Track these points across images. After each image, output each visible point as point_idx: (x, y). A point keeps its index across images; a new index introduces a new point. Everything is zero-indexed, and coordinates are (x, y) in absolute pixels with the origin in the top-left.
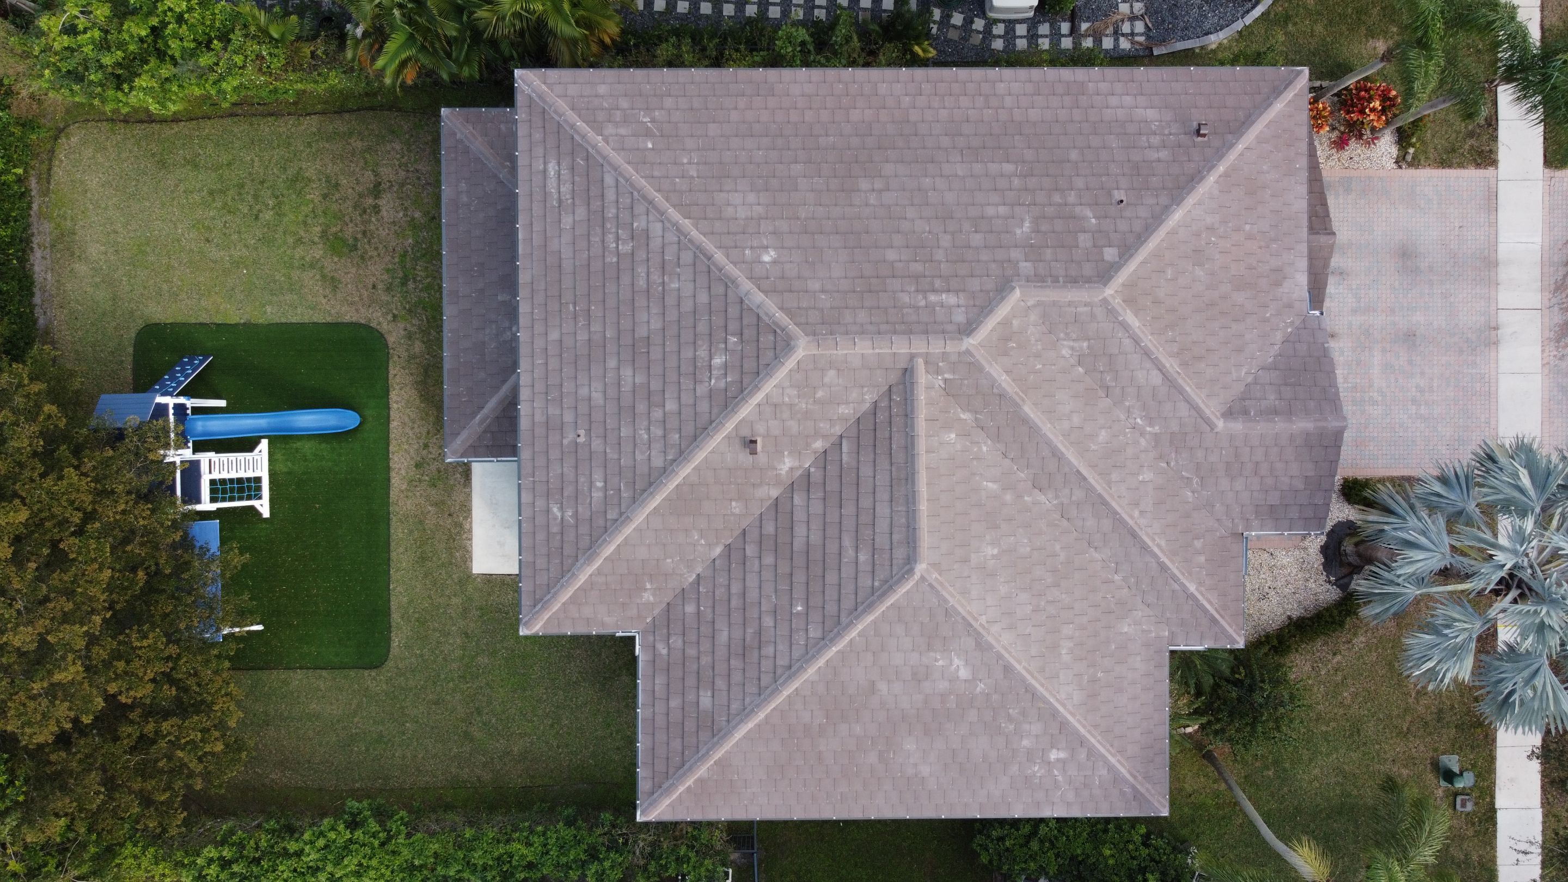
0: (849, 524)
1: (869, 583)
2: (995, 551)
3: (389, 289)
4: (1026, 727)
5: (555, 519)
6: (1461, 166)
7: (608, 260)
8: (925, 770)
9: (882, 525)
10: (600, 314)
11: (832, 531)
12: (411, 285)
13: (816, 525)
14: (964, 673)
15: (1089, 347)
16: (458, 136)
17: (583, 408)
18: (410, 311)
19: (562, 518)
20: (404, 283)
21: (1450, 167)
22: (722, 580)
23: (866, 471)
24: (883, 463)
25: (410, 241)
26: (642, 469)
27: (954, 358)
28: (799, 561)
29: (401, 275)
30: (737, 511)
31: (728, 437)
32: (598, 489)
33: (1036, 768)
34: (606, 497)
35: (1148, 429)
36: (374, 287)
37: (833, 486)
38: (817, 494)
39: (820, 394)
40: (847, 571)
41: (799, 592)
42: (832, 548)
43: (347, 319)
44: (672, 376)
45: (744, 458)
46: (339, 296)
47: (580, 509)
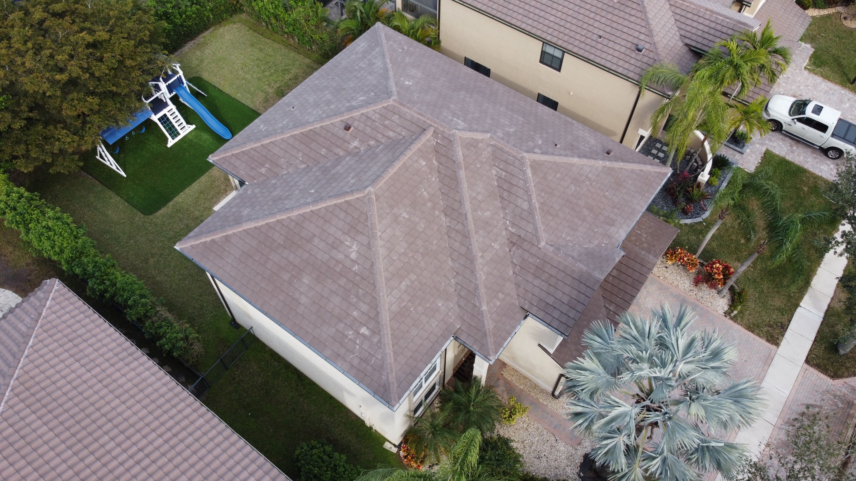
0: (358, 170)
1: (346, 190)
2: (407, 217)
4: (361, 304)
7: (355, 68)
8: (303, 300)
9: (370, 173)
11: (350, 171)
13: (346, 167)
14: (353, 256)
15: (505, 176)
17: (303, 102)
21: (752, 332)
23: (381, 156)
24: (389, 155)
27: (446, 135)
28: (328, 177)
30: (323, 153)
32: (282, 124)
33: (351, 333)
34: (282, 127)
35: (510, 228)
37: (364, 157)
38: (356, 159)
39: (387, 122)
40: (342, 184)
41: (318, 186)
42: (344, 175)
44: (342, 99)
45: (342, 133)
47: (270, 128)
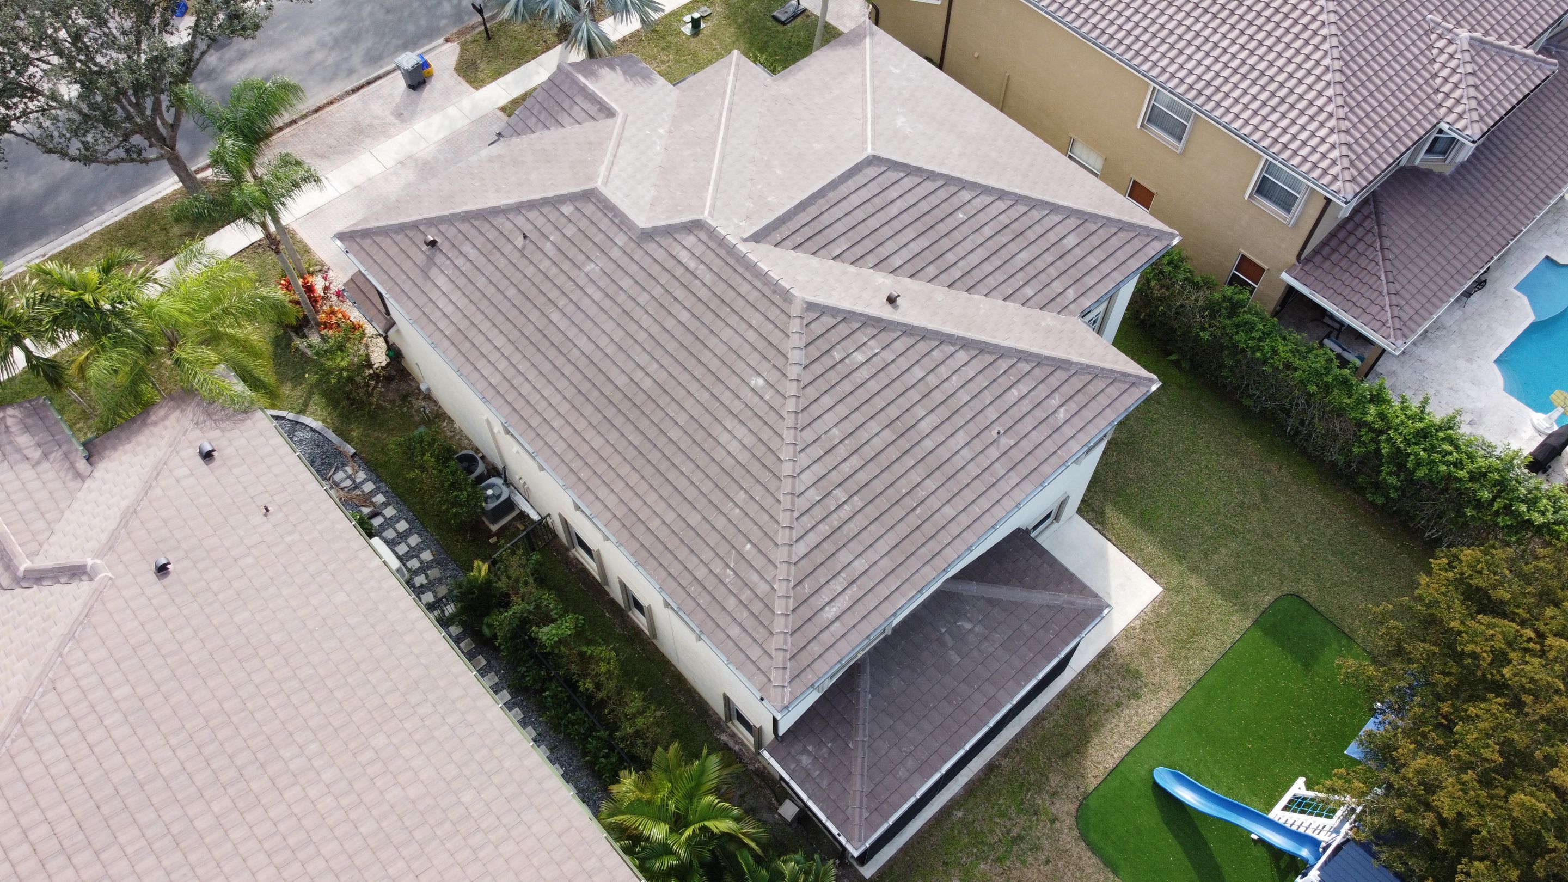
0: (882, 217)
1: (905, 180)
4: (896, 86)
5: (1066, 411)
9: (864, 194)
10: (902, 480)
11: (897, 225)
12: (1015, 831)
13: (902, 239)
14: (903, 119)
16: (866, 815)
17: (978, 445)
18: (1036, 813)
19: (1062, 406)
22: (992, 282)
23: (840, 227)
24: (826, 219)
25: (982, 866)
26: (977, 365)
28: (933, 235)
29: (1015, 848)
32: (1019, 391)
33: (912, 75)
34: (1018, 381)
36: (1048, 862)
37: (868, 244)
38: (883, 252)
39: (820, 280)
40: (911, 198)
41: (950, 223)
42: (906, 219)
43: (1094, 860)
44: (898, 387)
45: (904, 299)
47: (1044, 396)
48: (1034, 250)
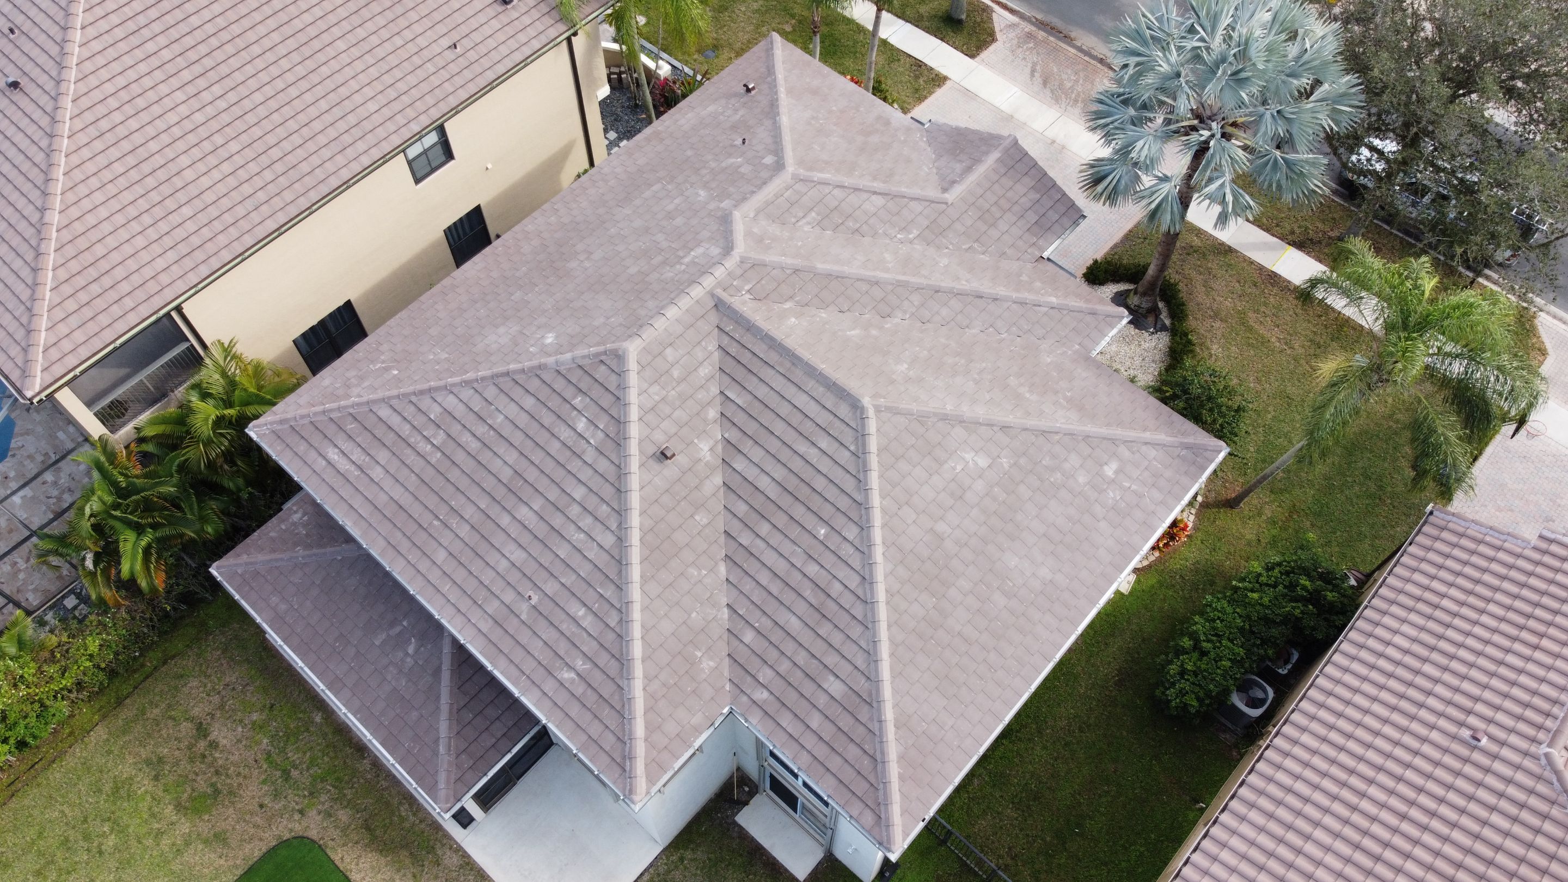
0: (790, 436)
1: (847, 454)
2: (906, 366)
3: (276, 795)
4: (1067, 466)
5: (573, 680)
6: (931, 93)
7: (433, 461)
8: (1044, 572)
9: (812, 409)
10: (463, 500)
11: (785, 455)
12: (295, 773)
13: (769, 465)
14: (983, 462)
15: (818, 214)
16: (239, 571)
17: (514, 577)
18: (311, 794)
19: (578, 674)
20: (286, 775)
21: (926, 98)
22: (748, 586)
23: (762, 391)
24: (767, 373)
25: (265, 741)
26: (602, 560)
27: (739, 272)
28: (786, 501)
29: (278, 773)
30: (705, 521)
31: (642, 465)
32: (584, 617)
33: (1111, 494)
34: (596, 615)
35: (911, 236)
36: (261, 806)
37: (751, 428)
38: (747, 446)
39: (676, 373)
40: (824, 465)
41: (809, 521)
42: (797, 464)
43: (257, 854)
44: (559, 474)
45: (671, 469)
46: (234, 844)
47: (584, 649)
48: (806, 637)
